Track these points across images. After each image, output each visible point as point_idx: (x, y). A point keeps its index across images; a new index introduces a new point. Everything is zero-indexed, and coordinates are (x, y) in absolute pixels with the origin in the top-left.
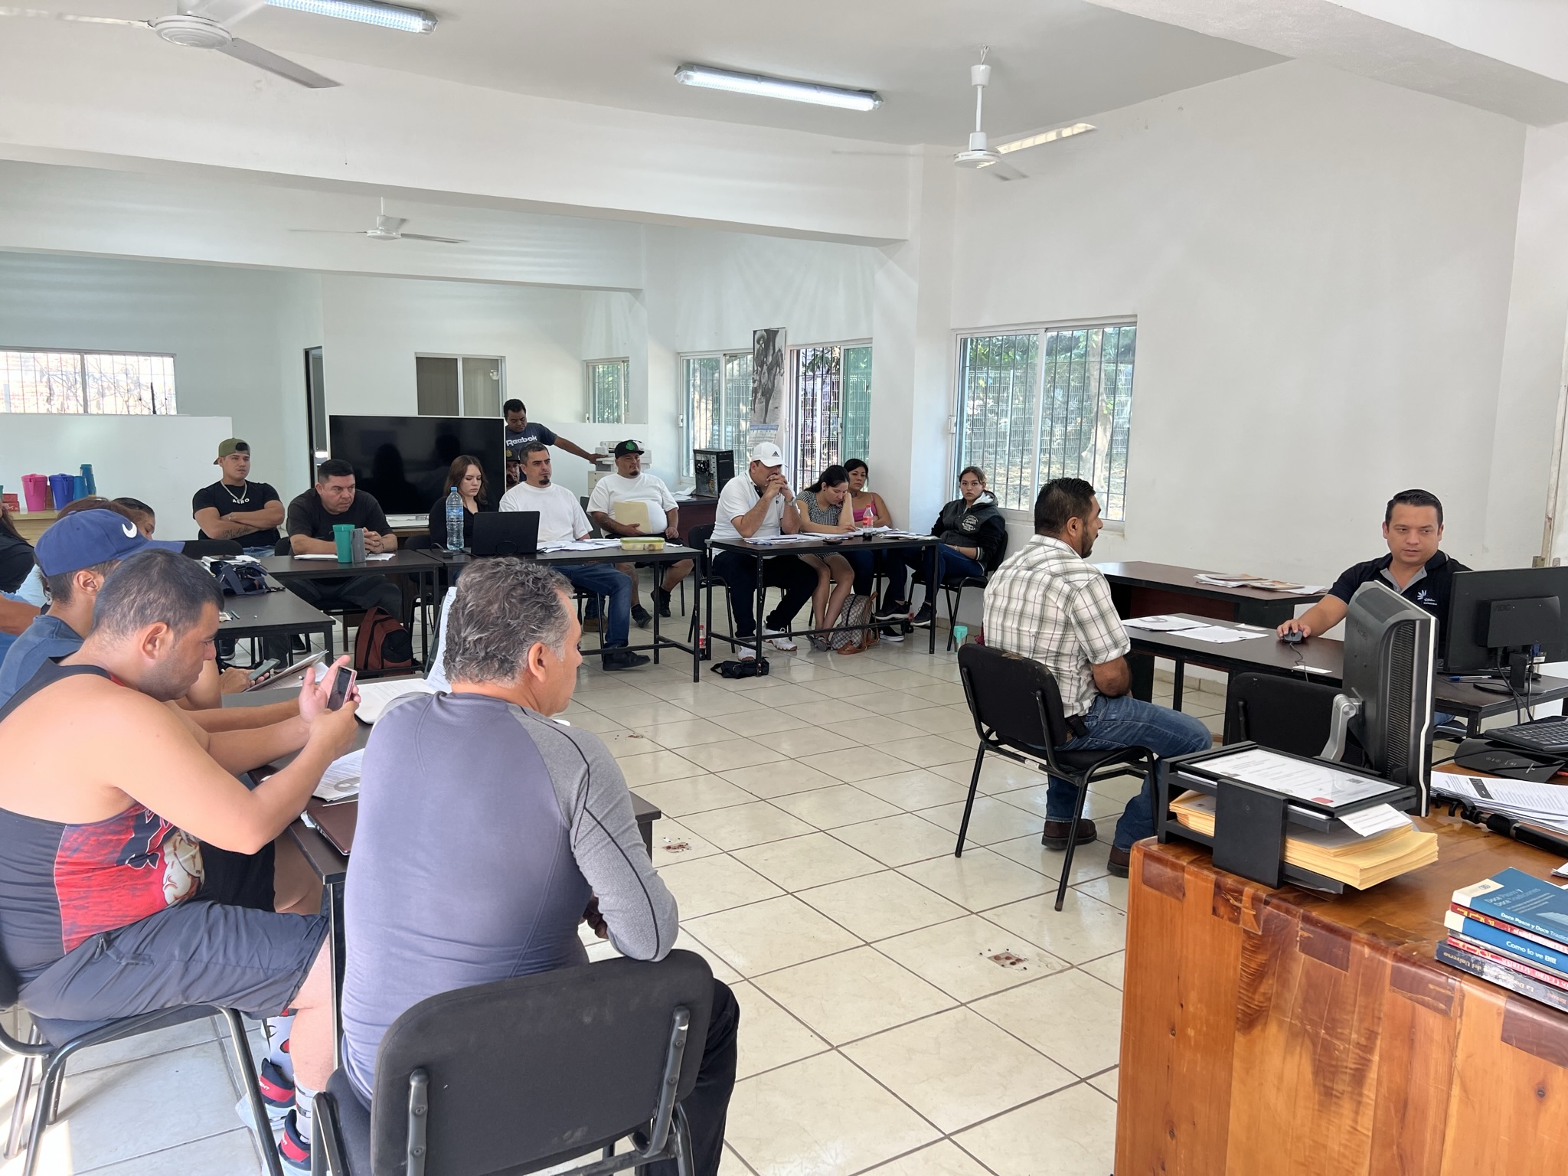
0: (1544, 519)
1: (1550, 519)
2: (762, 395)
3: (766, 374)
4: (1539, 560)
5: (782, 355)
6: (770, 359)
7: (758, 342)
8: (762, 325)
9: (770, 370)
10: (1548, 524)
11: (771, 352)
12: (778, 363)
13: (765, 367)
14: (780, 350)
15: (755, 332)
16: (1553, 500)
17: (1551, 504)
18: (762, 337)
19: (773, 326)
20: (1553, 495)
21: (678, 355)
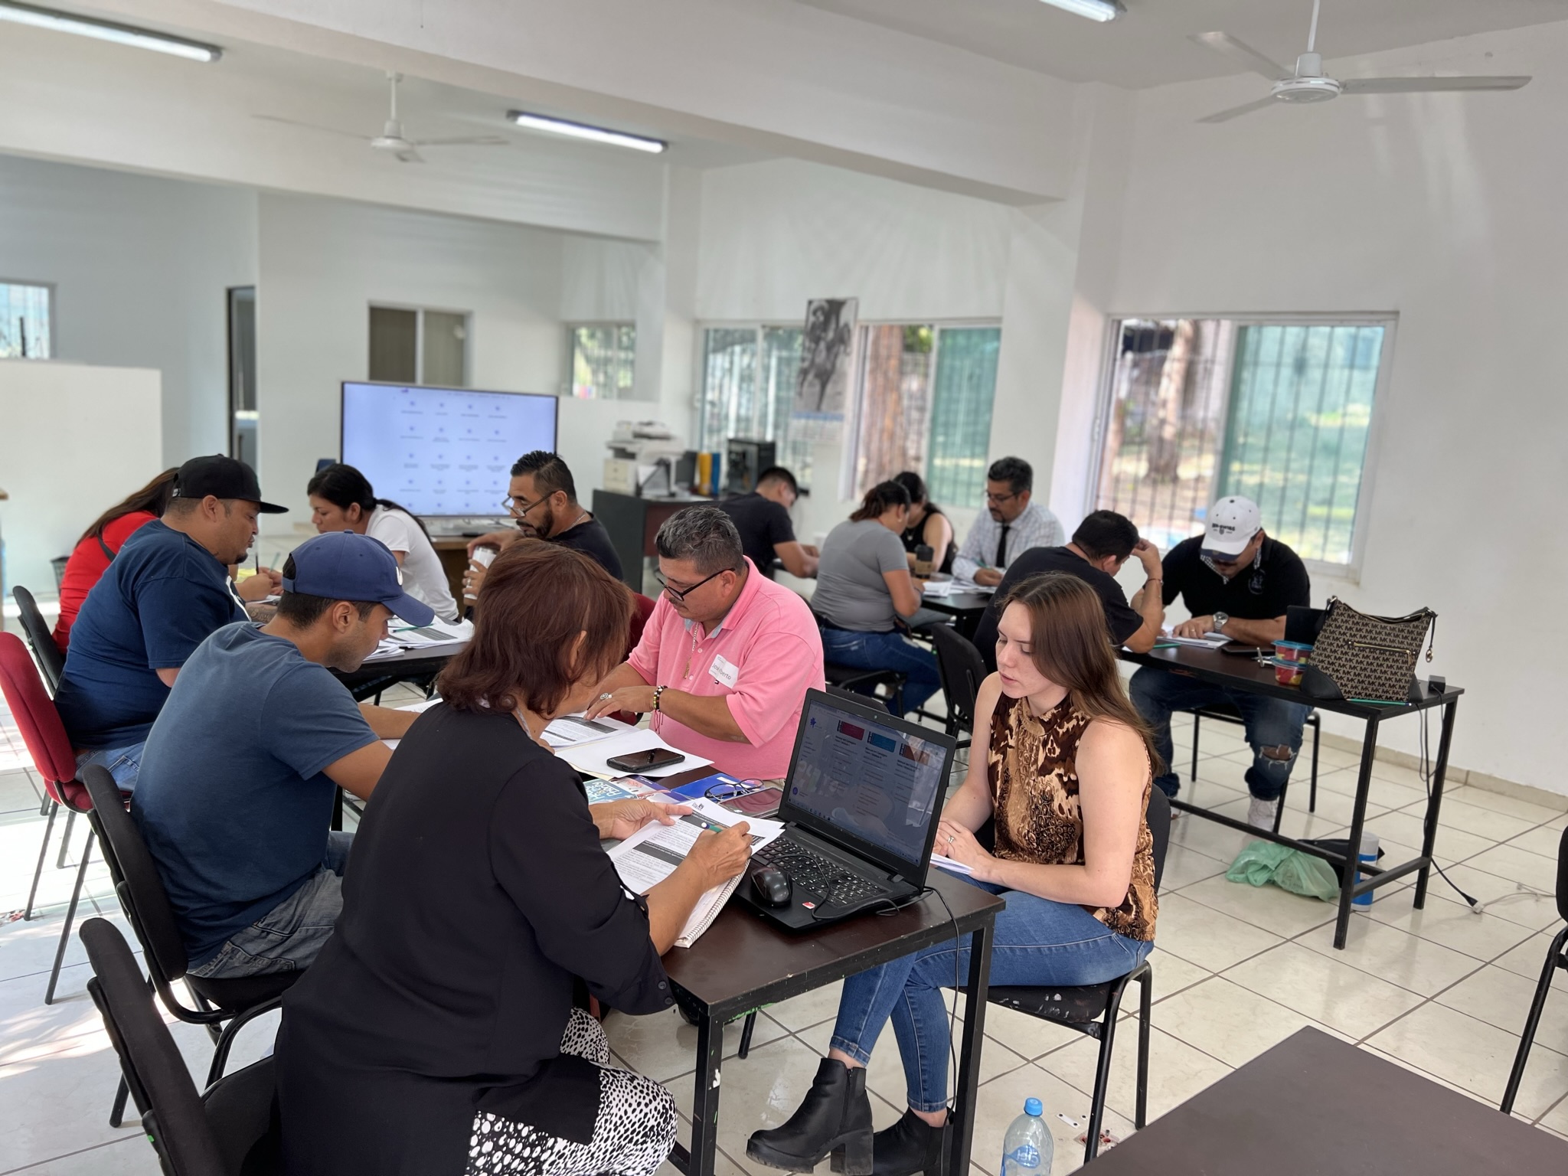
2: (818, 376)
3: (823, 354)
5: (849, 331)
6: (831, 335)
7: (815, 313)
8: (822, 293)
9: (829, 348)
11: (833, 326)
12: (842, 338)
13: (822, 345)
14: (846, 325)
15: (810, 303)
18: (821, 308)
19: (838, 294)
21: (697, 322)
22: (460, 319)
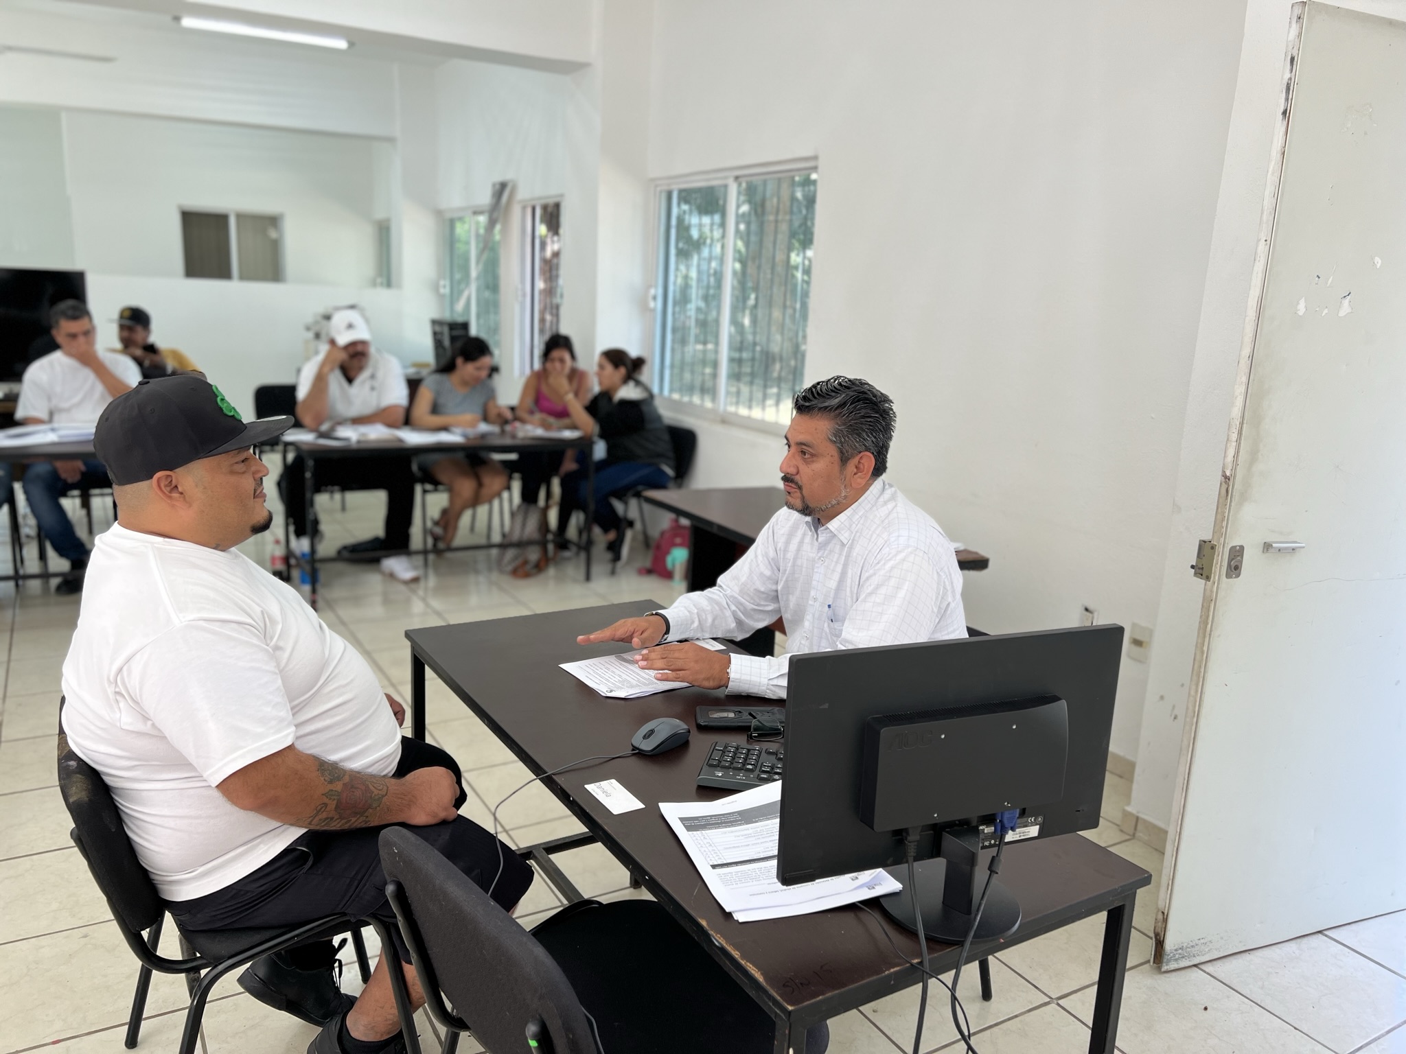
0: (1219, 478)
1: (1227, 478)
4: (1207, 546)
8: (499, 178)
10: (1224, 486)
16: (1234, 444)
17: (1231, 452)
20: (1234, 436)
21: (439, 213)
22: (274, 221)
